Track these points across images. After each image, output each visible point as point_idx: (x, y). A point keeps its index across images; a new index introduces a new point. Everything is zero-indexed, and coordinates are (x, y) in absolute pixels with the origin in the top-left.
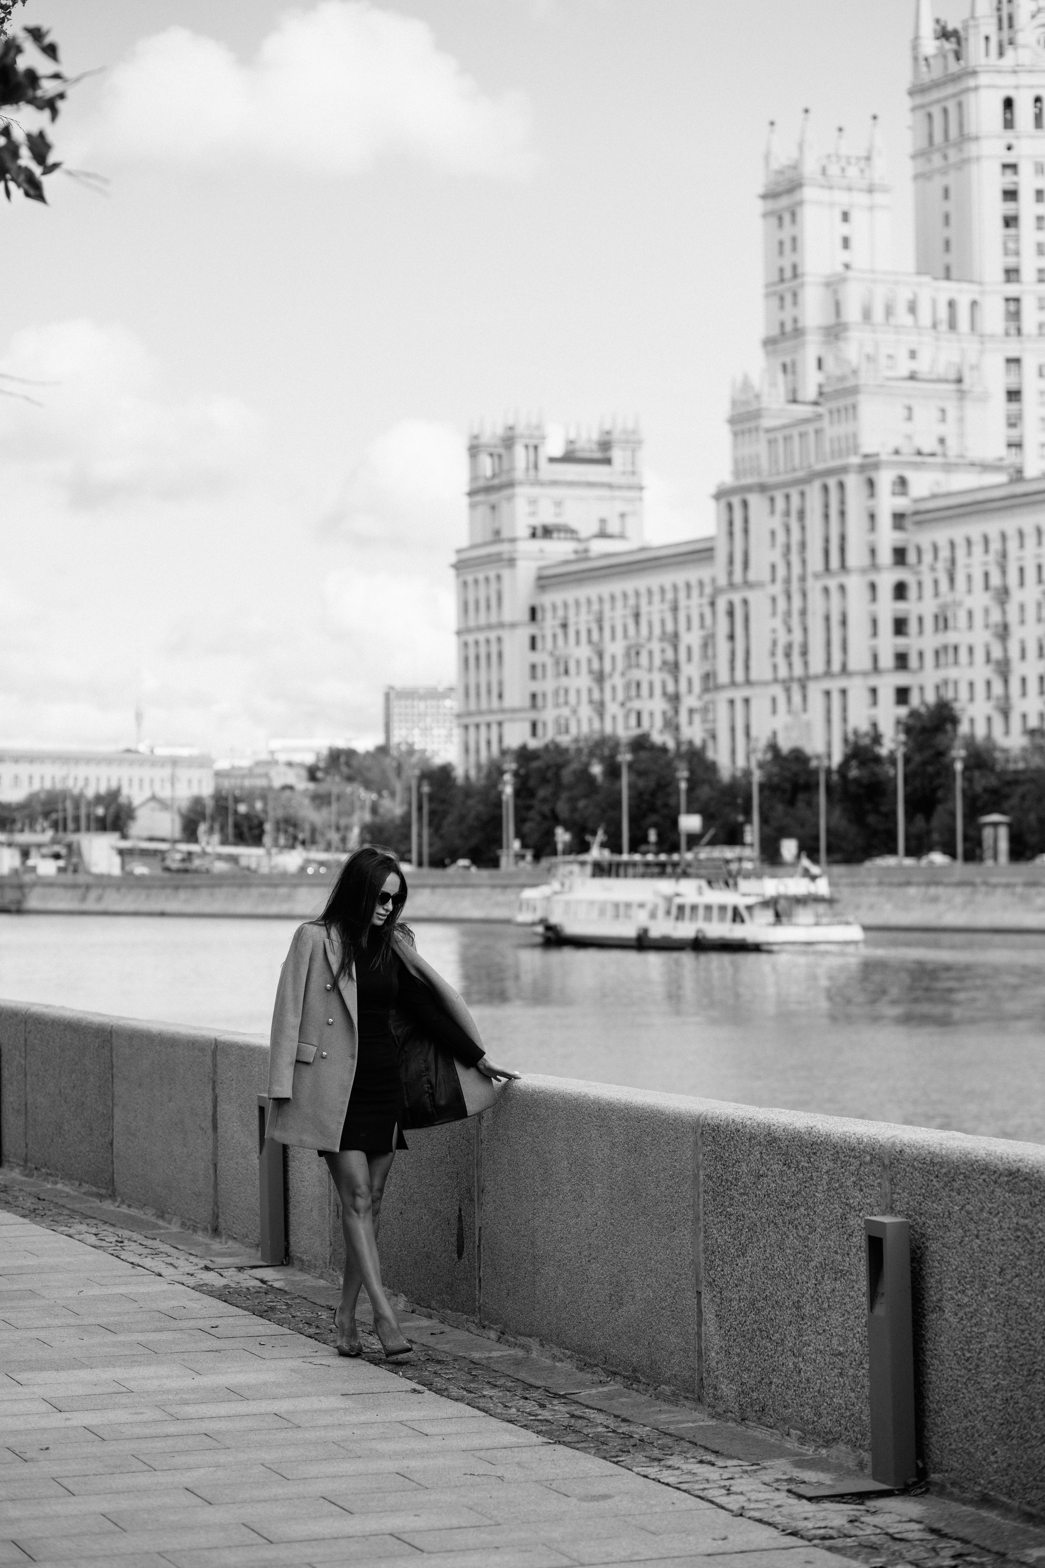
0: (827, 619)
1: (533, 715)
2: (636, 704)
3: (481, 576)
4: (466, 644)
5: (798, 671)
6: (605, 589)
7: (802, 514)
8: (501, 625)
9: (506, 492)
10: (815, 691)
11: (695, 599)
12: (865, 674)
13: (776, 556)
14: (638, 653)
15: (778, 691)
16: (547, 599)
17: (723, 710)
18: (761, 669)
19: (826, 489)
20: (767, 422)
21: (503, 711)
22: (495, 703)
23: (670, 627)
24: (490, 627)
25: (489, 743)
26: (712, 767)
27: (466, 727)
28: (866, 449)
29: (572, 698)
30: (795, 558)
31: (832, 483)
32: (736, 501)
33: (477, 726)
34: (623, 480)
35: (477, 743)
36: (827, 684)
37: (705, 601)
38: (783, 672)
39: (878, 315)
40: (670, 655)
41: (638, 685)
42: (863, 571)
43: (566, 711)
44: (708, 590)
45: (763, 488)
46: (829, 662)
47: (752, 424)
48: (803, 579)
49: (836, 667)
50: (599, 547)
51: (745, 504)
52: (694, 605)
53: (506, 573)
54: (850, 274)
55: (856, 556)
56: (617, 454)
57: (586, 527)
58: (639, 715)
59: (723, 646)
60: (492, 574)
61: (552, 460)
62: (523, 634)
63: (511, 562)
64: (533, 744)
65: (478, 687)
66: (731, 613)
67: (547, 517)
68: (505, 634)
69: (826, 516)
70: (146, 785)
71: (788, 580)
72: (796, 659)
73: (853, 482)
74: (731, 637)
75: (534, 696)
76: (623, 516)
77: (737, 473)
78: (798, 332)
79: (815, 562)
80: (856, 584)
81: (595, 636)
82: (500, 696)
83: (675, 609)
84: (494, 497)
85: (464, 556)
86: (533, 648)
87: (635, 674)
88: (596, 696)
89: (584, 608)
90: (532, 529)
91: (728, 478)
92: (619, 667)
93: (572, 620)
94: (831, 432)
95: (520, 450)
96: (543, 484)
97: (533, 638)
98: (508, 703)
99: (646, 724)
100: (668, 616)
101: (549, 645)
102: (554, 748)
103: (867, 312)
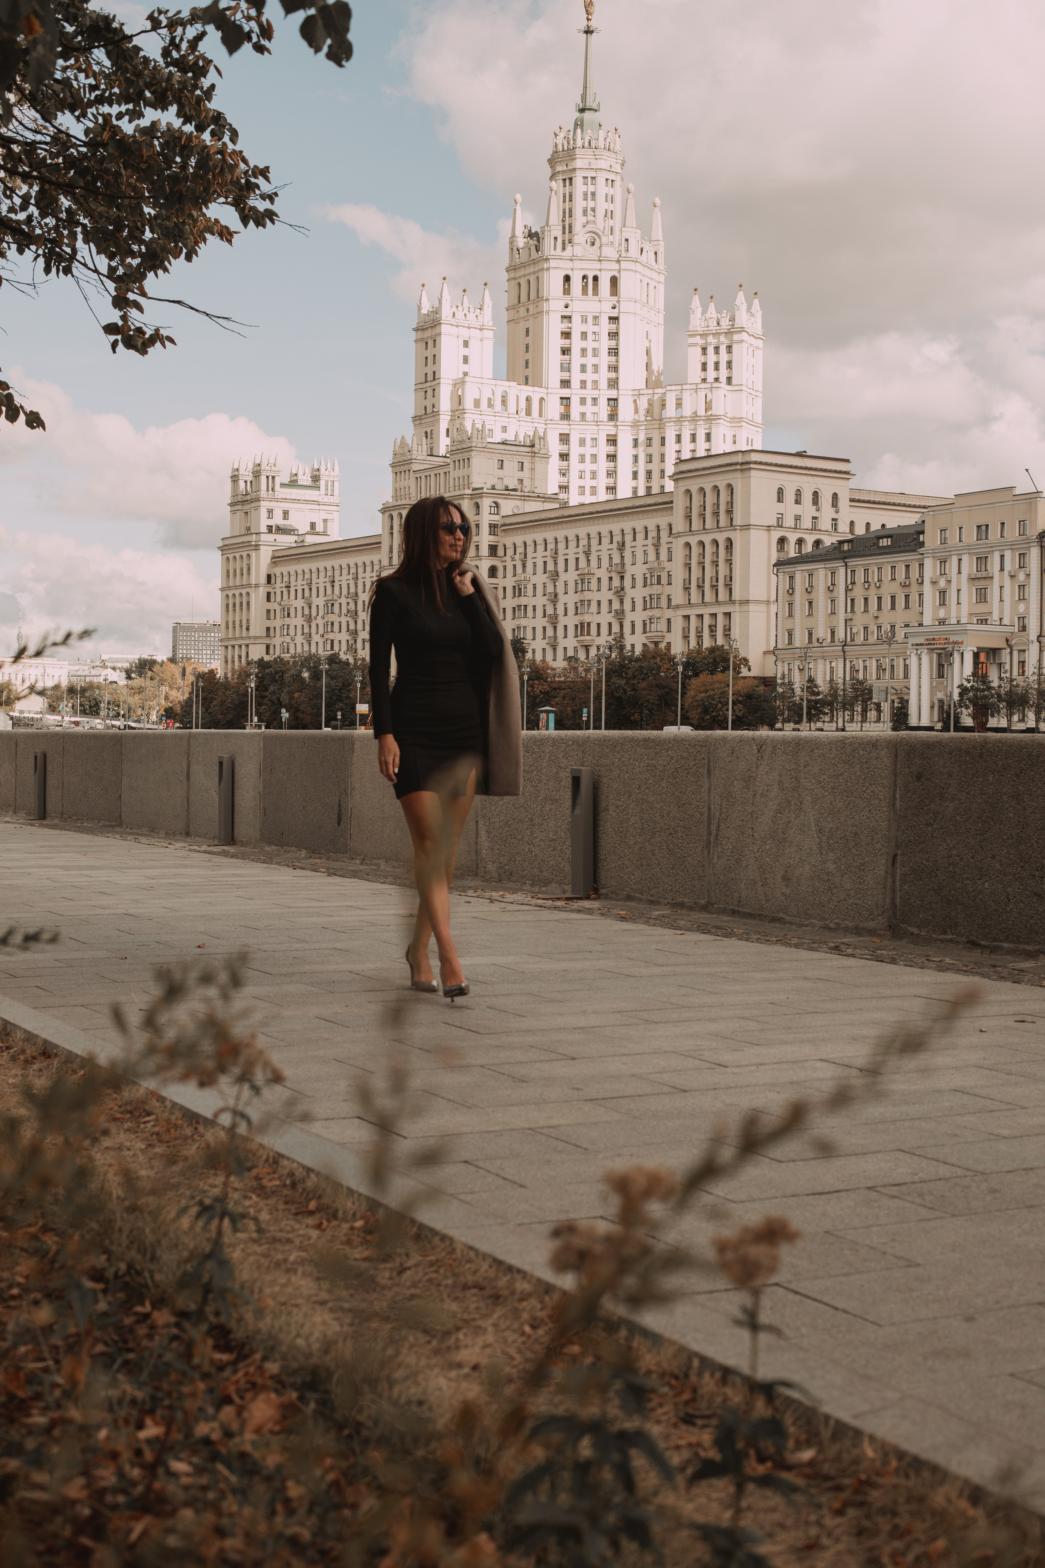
1: (267, 641)
2: (331, 636)
3: (238, 555)
4: (227, 596)
6: (313, 565)
9: (254, 505)
14: (333, 605)
16: (278, 571)
20: (415, 467)
21: (249, 638)
22: (244, 633)
23: (352, 590)
24: (242, 586)
25: (240, 657)
27: (227, 647)
28: (475, 486)
29: (292, 632)
32: (395, 514)
33: (233, 647)
34: (326, 499)
35: (233, 657)
39: (484, 405)
40: (352, 607)
41: (332, 624)
43: (288, 639)
44: (376, 568)
47: (406, 468)
50: (310, 539)
53: (253, 554)
54: (468, 379)
56: (322, 483)
57: (304, 528)
58: (332, 641)
60: (245, 554)
61: (283, 485)
62: (262, 591)
63: (257, 547)
64: (267, 658)
65: (234, 622)
67: (278, 520)
68: (252, 591)
75: (268, 629)
76: (325, 521)
77: (395, 497)
78: (435, 413)
81: (307, 594)
82: (248, 629)
83: (356, 579)
84: (247, 507)
85: (227, 542)
86: (268, 600)
87: (331, 618)
88: (306, 630)
89: (300, 577)
90: (270, 528)
91: (390, 500)
92: (321, 613)
93: (293, 584)
94: (454, 474)
95: (263, 479)
96: (277, 500)
97: (269, 594)
98: (252, 633)
99: (336, 648)
100: (352, 583)
101: (278, 599)
102: (279, 661)
103: (477, 402)
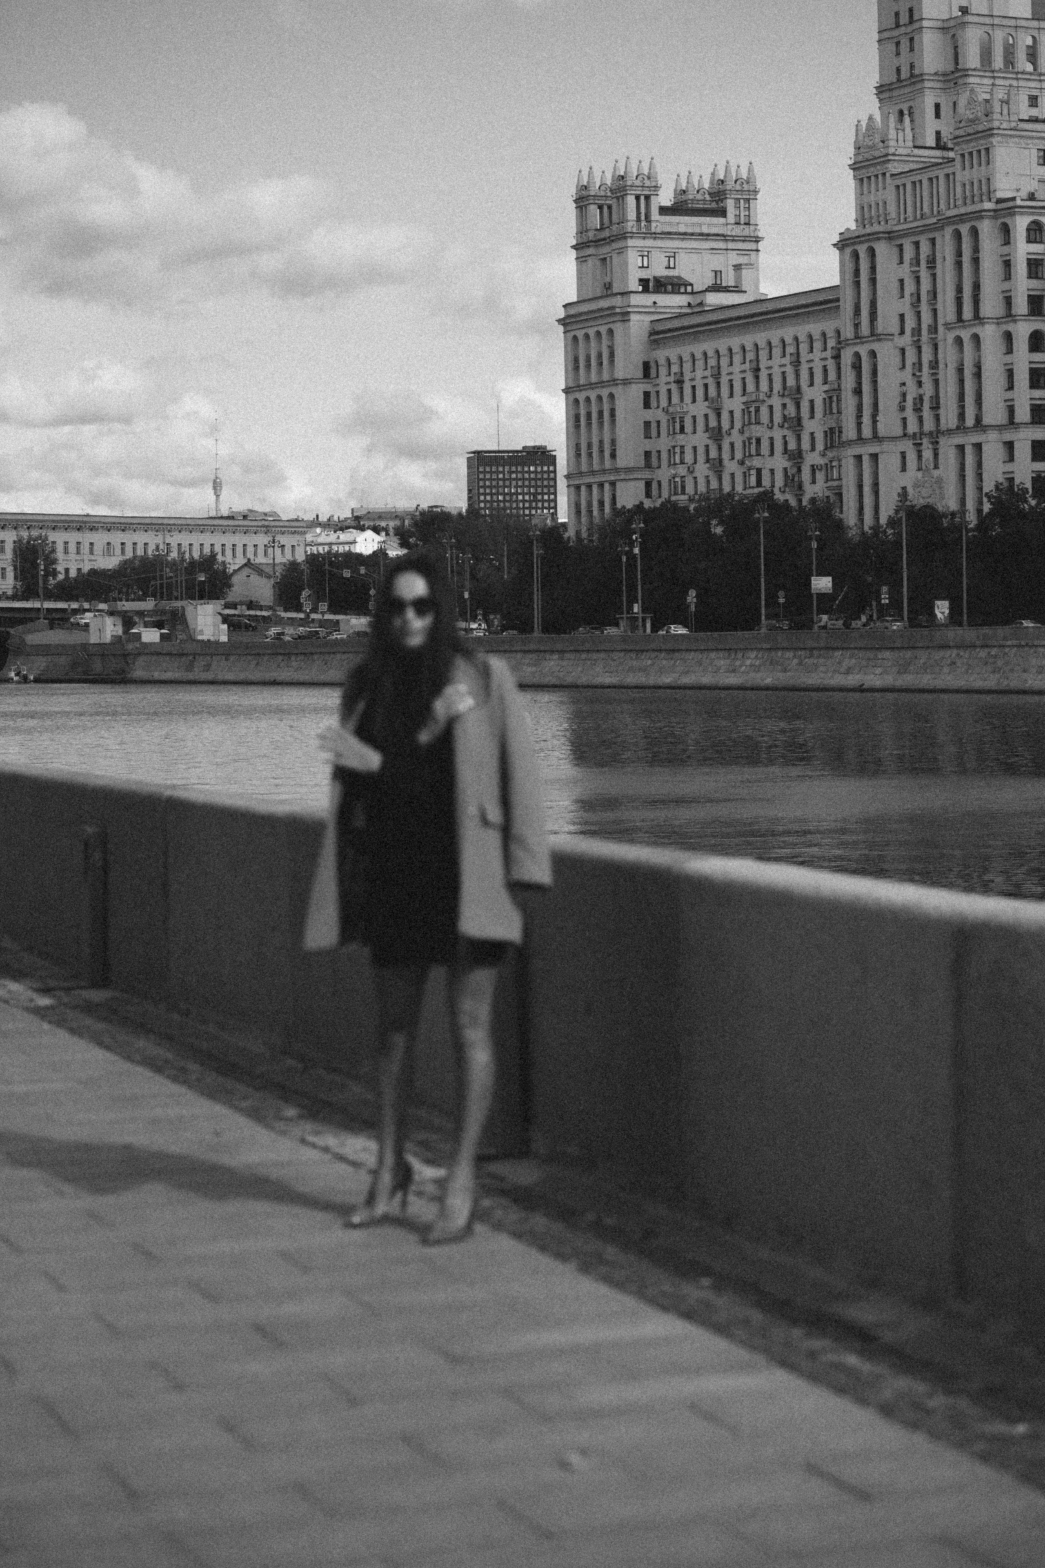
0: (960, 370)
1: (647, 475)
2: (756, 462)
3: (592, 332)
4: (577, 401)
5: (929, 425)
6: (723, 344)
7: (932, 263)
8: (614, 382)
9: (615, 245)
10: (948, 447)
11: (817, 354)
12: (1000, 428)
13: (905, 306)
14: (757, 410)
15: (907, 446)
16: (661, 355)
17: (849, 466)
18: (889, 423)
19: (958, 235)
20: (894, 168)
21: (617, 470)
22: (608, 464)
23: (791, 382)
24: (601, 384)
25: (601, 503)
26: (839, 526)
27: (578, 488)
28: (1000, 195)
29: (689, 458)
30: (924, 308)
31: (964, 229)
32: (862, 250)
33: (589, 486)
34: (738, 231)
35: (590, 504)
36: (958, 440)
37: (828, 354)
38: (912, 427)
39: (998, 62)
40: (791, 411)
41: (758, 441)
42: (998, 321)
43: (682, 470)
44: (831, 343)
45: (890, 236)
46: (962, 416)
47: (879, 169)
48: (933, 329)
49: (970, 421)
50: (714, 299)
51: (872, 253)
52: (817, 358)
53: (618, 328)
54: (970, 18)
55: (991, 306)
56: (730, 204)
57: (700, 278)
58: (759, 471)
59: (849, 402)
60: (603, 330)
61: (663, 210)
62: (636, 391)
63: (625, 316)
64: (648, 504)
65: (590, 446)
66: (857, 366)
67: (659, 270)
68: (618, 391)
69: (959, 264)
70: (239, 550)
71: (917, 331)
72: (927, 413)
73: (986, 228)
74: (858, 391)
75: (647, 454)
76: (738, 267)
77: (861, 220)
78: (916, 78)
79: (947, 312)
80: (990, 334)
81: (712, 392)
82: (613, 456)
83: (796, 363)
84: (604, 250)
85: (572, 311)
86: (647, 405)
87: (757, 431)
88: (713, 454)
89: (700, 364)
90: (644, 282)
91: (853, 226)
92: (738, 425)
93: (687, 376)
94: (962, 176)
95: (631, 201)
96: (655, 236)
97: (647, 395)
98: (621, 463)
99: (766, 482)
100: (789, 370)
101: (664, 403)
102: (669, 507)
103: (986, 54)
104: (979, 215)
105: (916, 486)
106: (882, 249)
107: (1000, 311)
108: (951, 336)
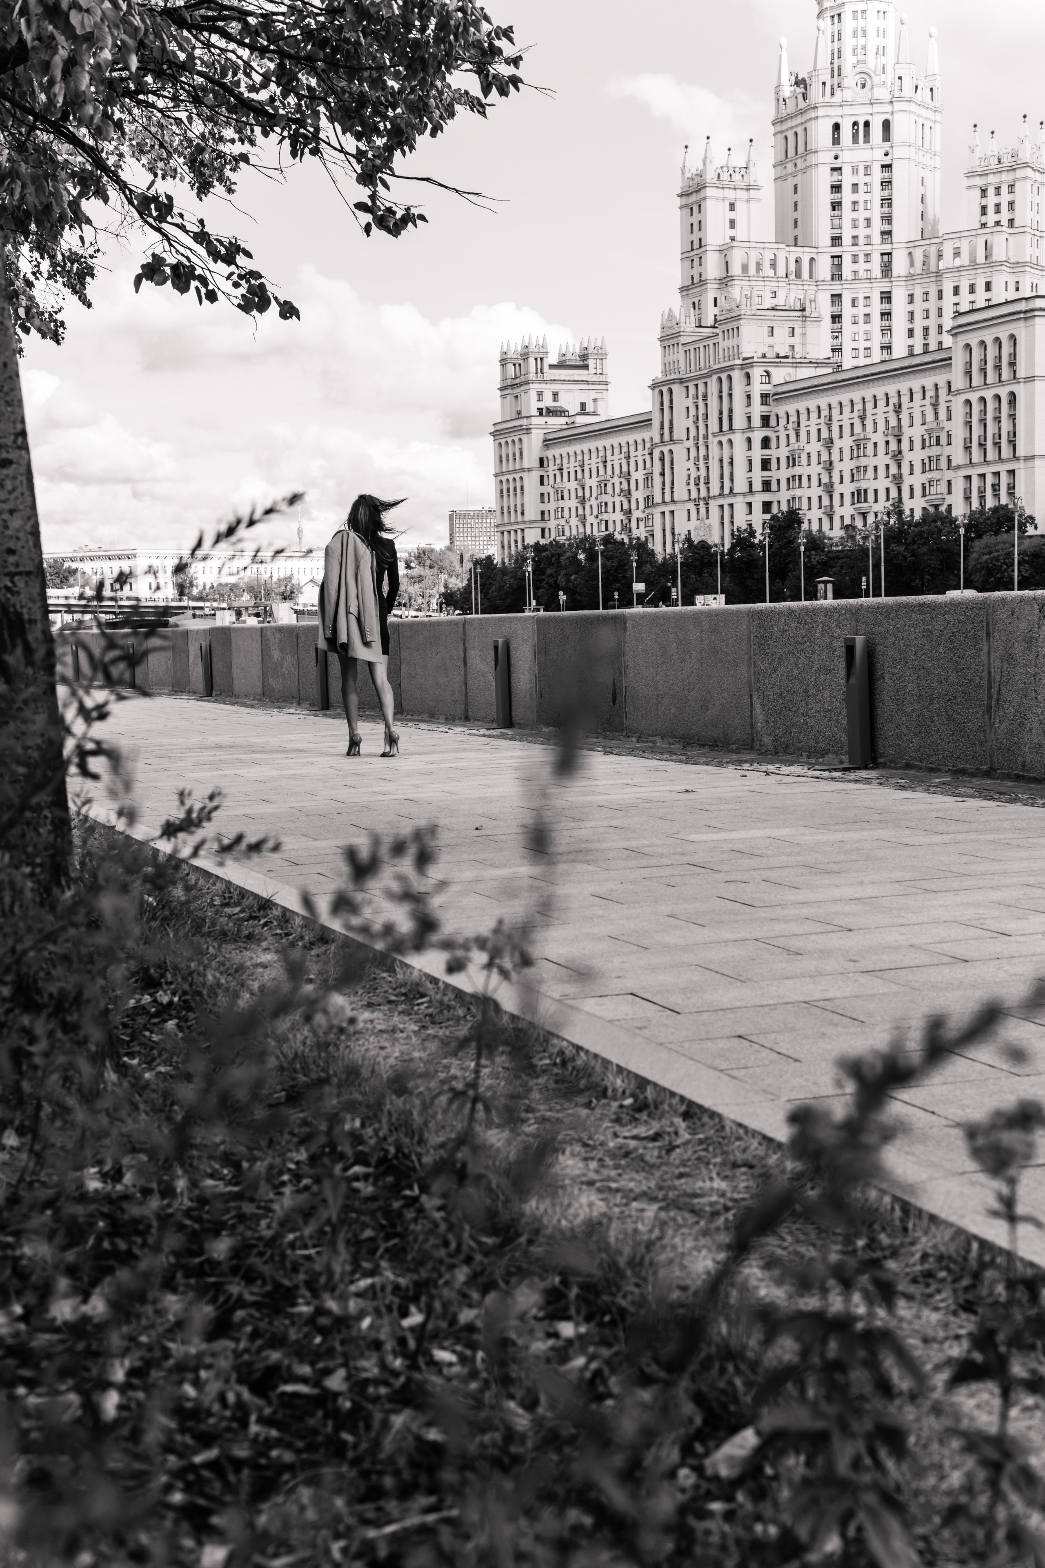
0: (721, 461)
1: (542, 525)
2: (605, 517)
3: (509, 440)
4: (501, 481)
5: (703, 494)
6: (585, 446)
7: (705, 396)
8: (522, 470)
9: (523, 388)
10: (714, 505)
11: (640, 452)
12: (744, 494)
13: (690, 423)
14: (606, 485)
15: (691, 506)
16: (550, 453)
17: (658, 518)
18: (681, 493)
19: (720, 379)
20: (683, 340)
21: (524, 522)
22: (520, 518)
23: (625, 469)
24: (515, 471)
25: (516, 542)
26: (652, 553)
27: (503, 533)
28: (745, 355)
29: (566, 514)
30: (701, 424)
31: (724, 376)
32: (665, 389)
33: (509, 532)
34: (595, 378)
35: (509, 542)
36: (721, 501)
37: (646, 452)
38: (694, 495)
39: (752, 270)
40: (625, 486)
41: (606, 504)
42: (743, 431)
43: (562, 522)
44: (648, 445)
45: (681, 381)
46: (722, 487)
47: (674, 341)
48: (706, 437)
49: (726, 491)
50: (581, 420)
51: (671, 391)
52: (640, 455)
53: (525, 438)
54: (735, 244)
55: (739, 422)
56: (591, 362)
57: (574, 409)
58: (607, 522)
59: (657, 480)
60: (516, 439)
61: (551, 367)
62: (536, 475)
63: (528, 430)
64: (543, 542)
65: (509, 507)
66: (662, 460)
67: (548, 402)
68: (525, 475)
69: (721, 397)
70: (308, 571)
71: (697, 438)
72: (702, 486)
73: (737, 375)
74: (663, 474)
75: (543, 513)
76: (595, 400)
77: (665, 372)
78: (703, 282)
79: (714, 426)
80: (739, 439)
81: (580, 476)
82: (523, 514)
83: (628, 457)
84: (516, 391)
85: (499, 427)
86: (542, 483)
87: (604, 498)
88: (581, 512)
89: (572, 459)
90: (540, 410)
91: (660, 375)
92: (594, 494)
93: (565, 466)
94: (723, 344)
95: (532, 361)
96: (546, 382)
97: (542, 477)
98: (527, 517)
99: (611, 528)
100: (624, 462)
101: (552, 481)
102: (555, 544)
103: (745, 268)
104: (732, 368)
105: (696, 529)
106: (676, 388)
107: (745, 425)
108: (716, 440)
